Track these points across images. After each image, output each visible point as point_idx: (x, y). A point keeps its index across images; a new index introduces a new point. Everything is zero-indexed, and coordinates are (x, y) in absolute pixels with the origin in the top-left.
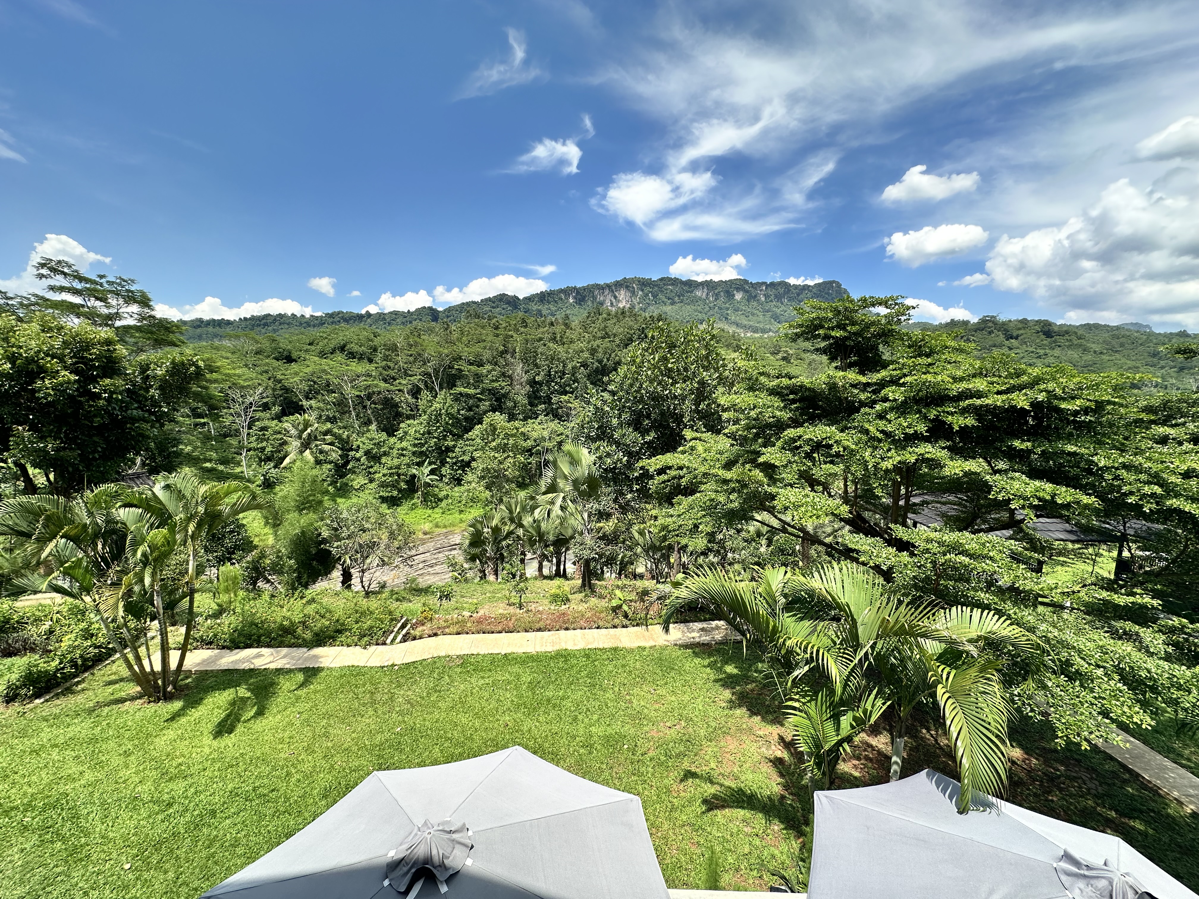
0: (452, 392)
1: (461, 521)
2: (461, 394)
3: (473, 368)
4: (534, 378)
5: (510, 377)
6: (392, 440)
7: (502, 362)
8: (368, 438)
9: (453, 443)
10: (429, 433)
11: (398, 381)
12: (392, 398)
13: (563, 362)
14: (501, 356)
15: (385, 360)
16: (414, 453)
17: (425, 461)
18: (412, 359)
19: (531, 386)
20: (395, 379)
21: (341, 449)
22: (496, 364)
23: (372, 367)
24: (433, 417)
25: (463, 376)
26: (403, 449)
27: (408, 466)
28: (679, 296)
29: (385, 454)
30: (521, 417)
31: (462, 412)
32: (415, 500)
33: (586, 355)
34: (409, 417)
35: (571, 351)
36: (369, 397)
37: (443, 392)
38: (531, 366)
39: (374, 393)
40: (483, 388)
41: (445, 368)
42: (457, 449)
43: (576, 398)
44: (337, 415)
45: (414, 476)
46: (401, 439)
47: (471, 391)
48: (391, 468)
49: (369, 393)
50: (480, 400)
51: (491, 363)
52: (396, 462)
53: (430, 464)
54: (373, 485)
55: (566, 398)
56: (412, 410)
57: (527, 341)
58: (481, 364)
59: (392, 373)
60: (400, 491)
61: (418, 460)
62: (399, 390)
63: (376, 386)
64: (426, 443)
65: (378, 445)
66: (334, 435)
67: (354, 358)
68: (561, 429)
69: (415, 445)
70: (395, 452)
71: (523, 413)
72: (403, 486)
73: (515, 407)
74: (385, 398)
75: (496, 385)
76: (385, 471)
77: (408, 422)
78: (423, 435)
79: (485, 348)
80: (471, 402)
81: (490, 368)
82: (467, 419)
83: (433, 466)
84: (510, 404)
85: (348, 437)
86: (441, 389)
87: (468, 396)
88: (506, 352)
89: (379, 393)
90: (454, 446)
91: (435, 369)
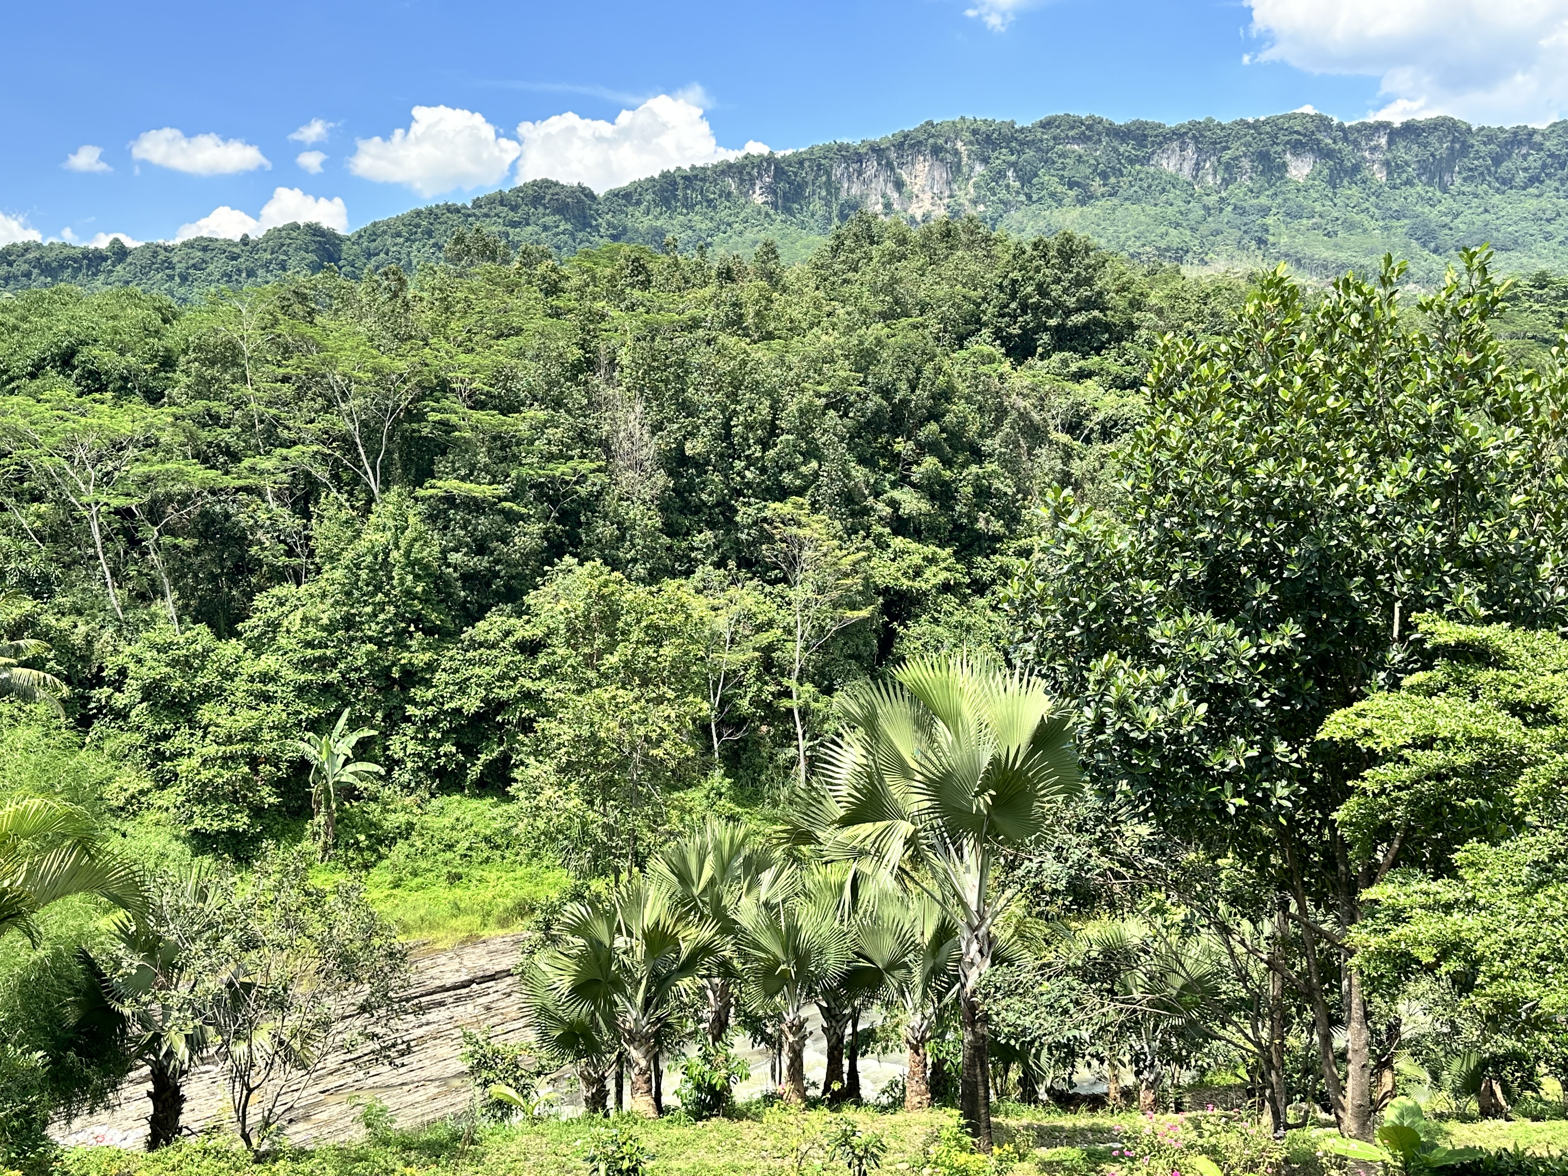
0: (420, 492)
1: (457, 910)
2: (449, 499)
3: (488, 418)
4: (681, 449)
5: (605, 444)
6: (231, 648)
7: (578, 396)
8: (153, 646)
9: (427, 656)
10: (349, 623)
11: (246, 463)
12: (227, 516)
13: (769, 394)
14: (573, 378)
15: (200, 395)
16: (302, 690)
17: (337, 714)
18: (287, 389)
19: (671, 473)
20: (235, 457)
21: (68, 680)
22: (558, 404)
23: (162, 416)
24: (364, 574)
25: (456, 442)
26: (265, 678)
27: (284, 730)
28: (1104, 176)
29: (207, 695)
30: (640, 570)
31: (455, 557)
32: (306, 845)
33: (843, 370)
34: (279, 576)
35: (792, 359)
36: (154, 512)
37: (392, 495)
38: (670, 411)
39: (169, 498)
40: (521, 482)
41: (397, 422)
42: (440, 677)
43: (815, 507)
44: (55, 570)
45: (302, 766)
46: (257, 647)
47: (482, 490)
48: (229, 740)
49: (154, 501)
50: (512, 518)
51: (542, 401)
52: (245, 719)
53: (354, 724)
54: (170, 796)
55: (786, 508)
56: (290, 553)
57: (654, 331)
58: (510, 407)
59: (225, 436)
60: (257, 812)
61: (314, 712)
62: (248, 490)
63: (178, 476)
64: (341, 656)
65: (185, 664)
66: (44, 635)
67: (102, 389)
68: (768, 610)
69: (304, 665)
70: (241, 684)
71: (646, 558)
72: (269, 797)
73: (622, 538)
74: (204, 514)
75: (561, 469)
76: (212, 750)
77: (277, 591)
78: (330, 629)
79: (521, 354)
80: (484, 523)
81: (542, 415)
82: (469, 578)
83: (367, 732)
84: (605, 530)
85: (89, 642)
86: (386, 485)
87: (475, 506)
88: (589, 364)
89: (186, 499)
90: (431, 667)
91: (364, 424)
